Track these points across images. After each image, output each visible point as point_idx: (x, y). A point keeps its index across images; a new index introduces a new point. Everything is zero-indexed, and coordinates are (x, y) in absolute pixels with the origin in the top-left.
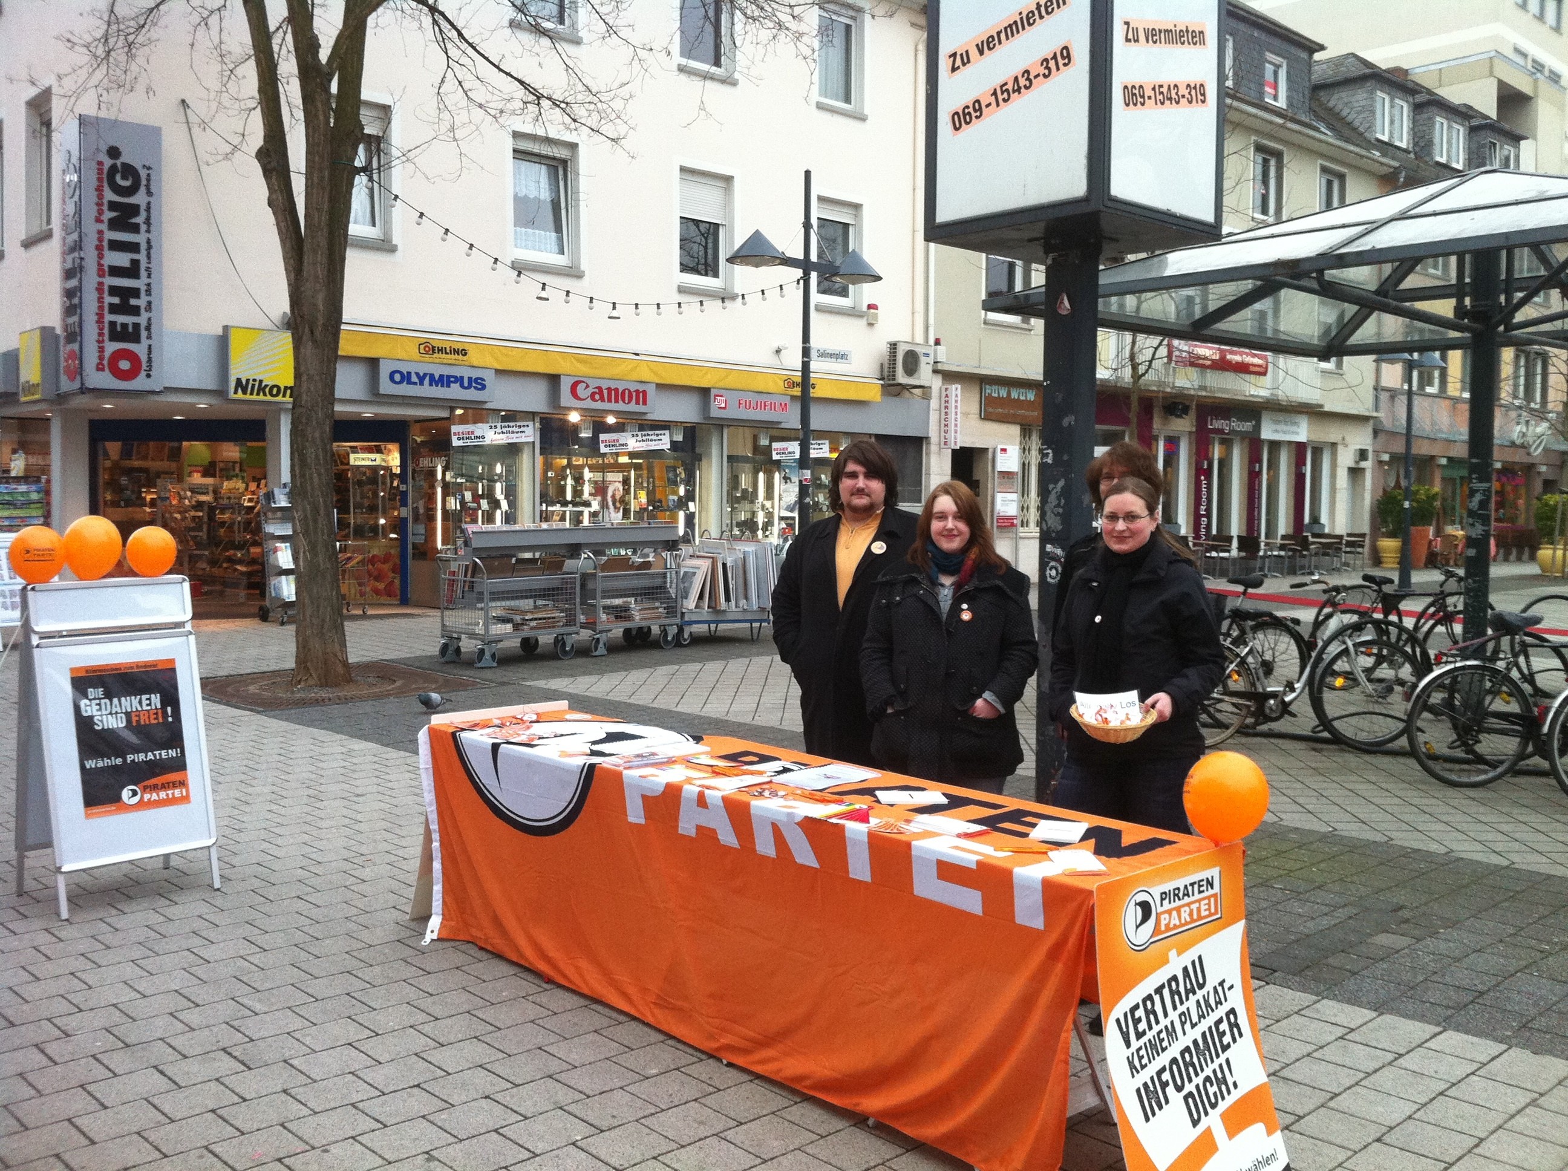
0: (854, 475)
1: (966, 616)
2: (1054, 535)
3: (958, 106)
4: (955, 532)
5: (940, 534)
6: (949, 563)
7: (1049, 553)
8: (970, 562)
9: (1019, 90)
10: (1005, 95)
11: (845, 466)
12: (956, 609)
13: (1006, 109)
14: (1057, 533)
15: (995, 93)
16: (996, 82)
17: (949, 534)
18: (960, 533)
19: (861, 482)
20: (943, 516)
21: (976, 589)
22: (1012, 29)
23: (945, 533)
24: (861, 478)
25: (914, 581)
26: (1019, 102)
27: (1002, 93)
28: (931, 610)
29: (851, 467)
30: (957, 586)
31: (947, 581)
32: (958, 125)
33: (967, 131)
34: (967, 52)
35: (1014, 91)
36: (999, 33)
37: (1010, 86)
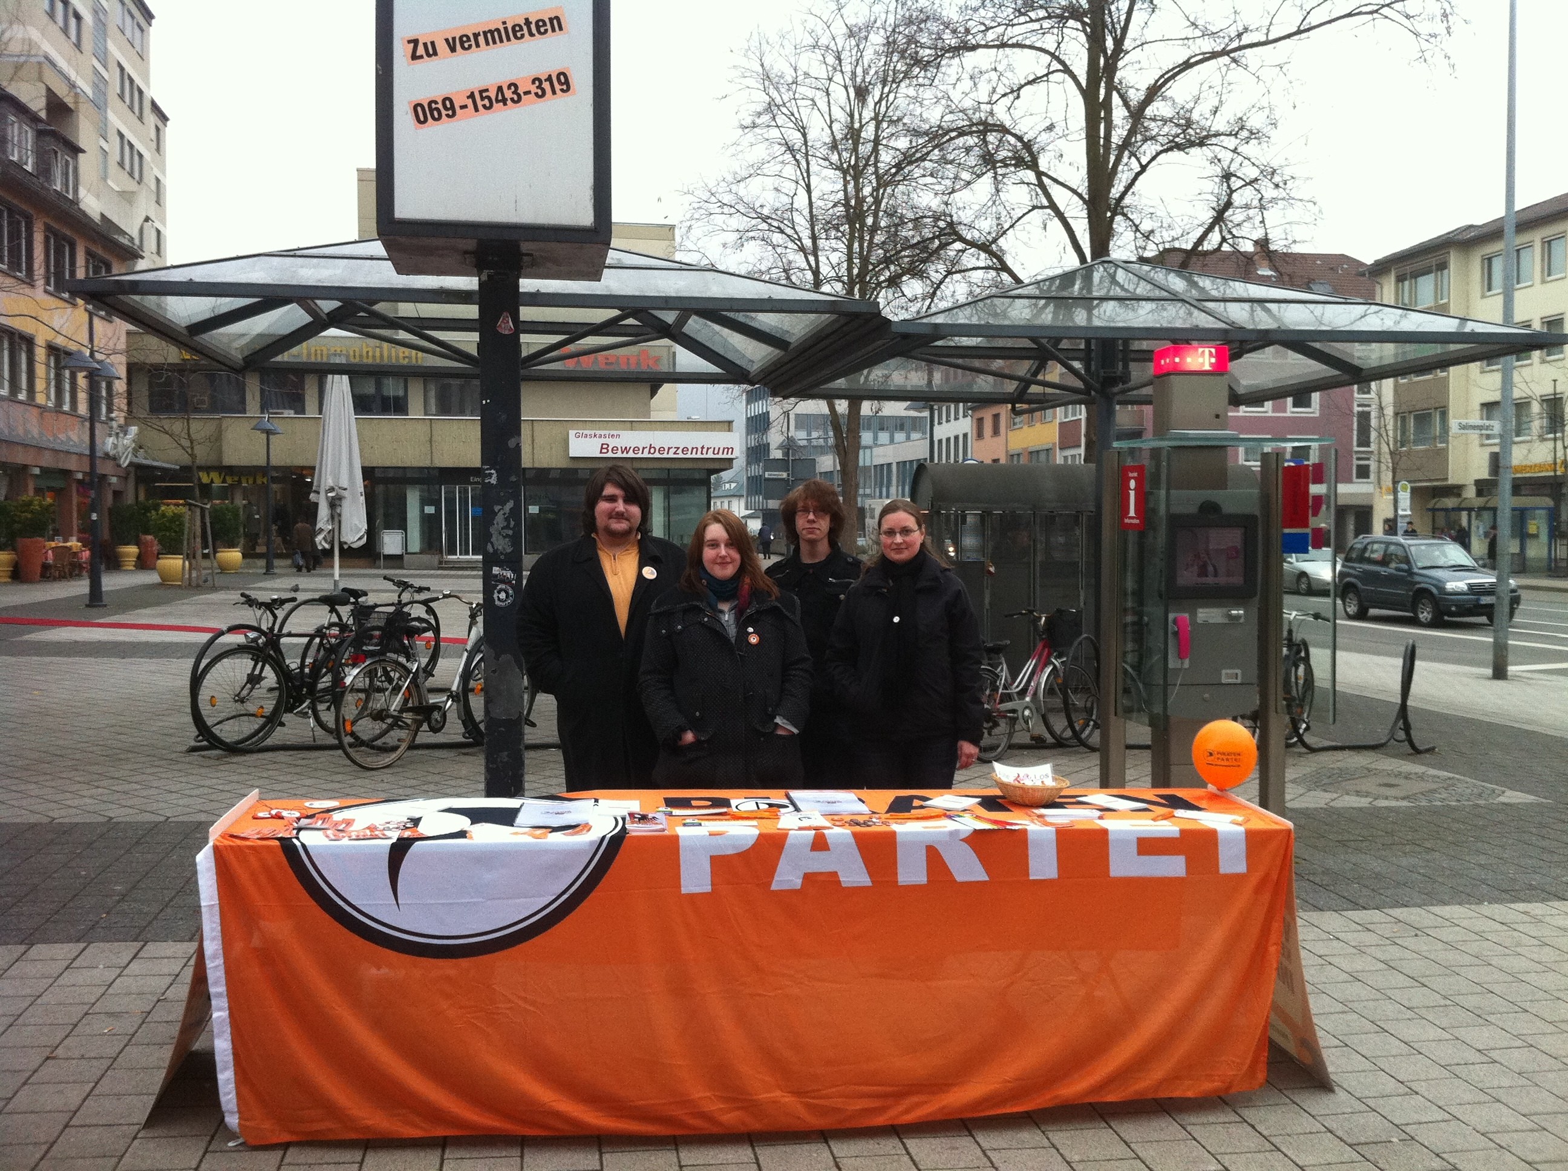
0: (612, 499)
1: (754, 640)
2: (502, 557)
3: (424, 97)
4: (728, 560)
5: (714, 562)
6: (726, 589)
7: (496, 576)
8: (746, 586)
9: (504, 101)
10: (486, 102)
11: (602, 490)
12: (743, 635)
13: (485, 119)
14: (506, 555)
15: (472, 96)
16: (476, 86)
17: (723, 562)
18: (733, 561)
19: (620, 506)
20: (715, 544)
21: (757, 612)
22: (493, 36)
23: (719, 561)
24: (621, 502)
25: (699, 610)
26: (501, 115)
27: (482, 99)
28: (717, 633)
29: (609, 490)
30: (739, 612)
31: (725, 607)
32: (422, 119)
33: (432, 129)
34: (433, 43)
35: (497, 101)
36: (476, 36)
37: (493, 95)
